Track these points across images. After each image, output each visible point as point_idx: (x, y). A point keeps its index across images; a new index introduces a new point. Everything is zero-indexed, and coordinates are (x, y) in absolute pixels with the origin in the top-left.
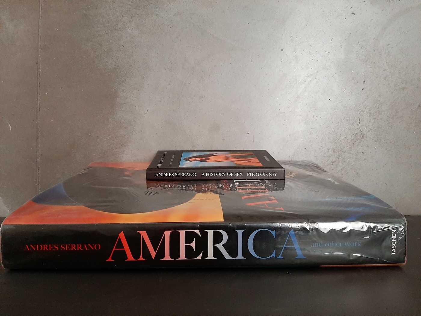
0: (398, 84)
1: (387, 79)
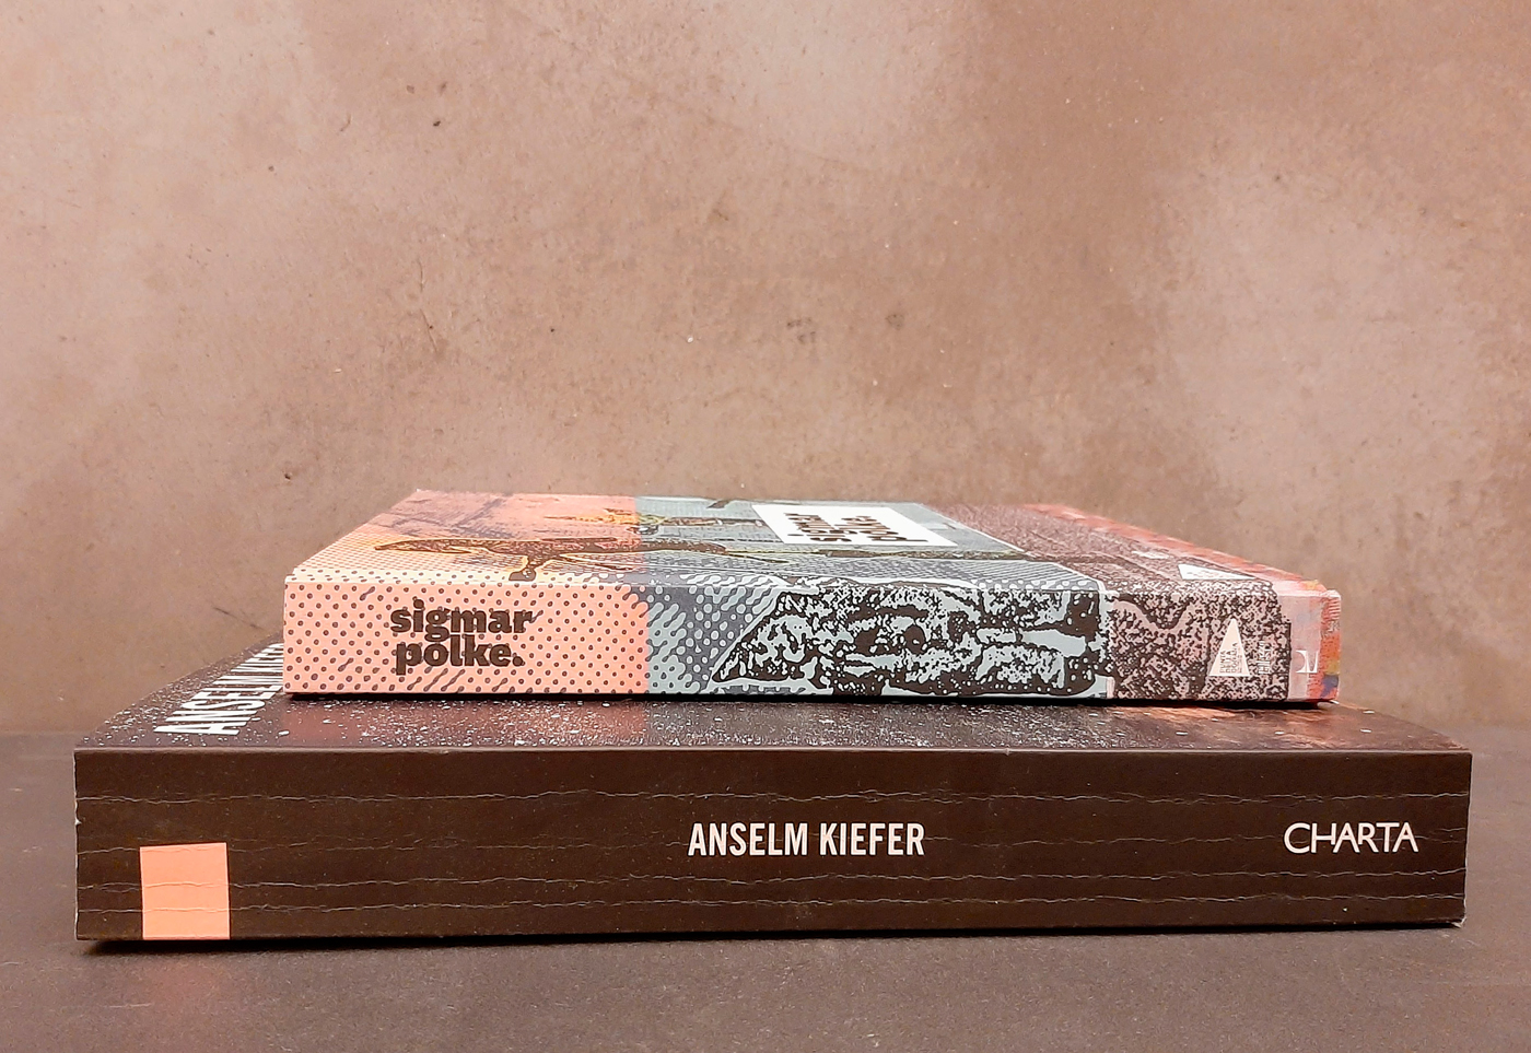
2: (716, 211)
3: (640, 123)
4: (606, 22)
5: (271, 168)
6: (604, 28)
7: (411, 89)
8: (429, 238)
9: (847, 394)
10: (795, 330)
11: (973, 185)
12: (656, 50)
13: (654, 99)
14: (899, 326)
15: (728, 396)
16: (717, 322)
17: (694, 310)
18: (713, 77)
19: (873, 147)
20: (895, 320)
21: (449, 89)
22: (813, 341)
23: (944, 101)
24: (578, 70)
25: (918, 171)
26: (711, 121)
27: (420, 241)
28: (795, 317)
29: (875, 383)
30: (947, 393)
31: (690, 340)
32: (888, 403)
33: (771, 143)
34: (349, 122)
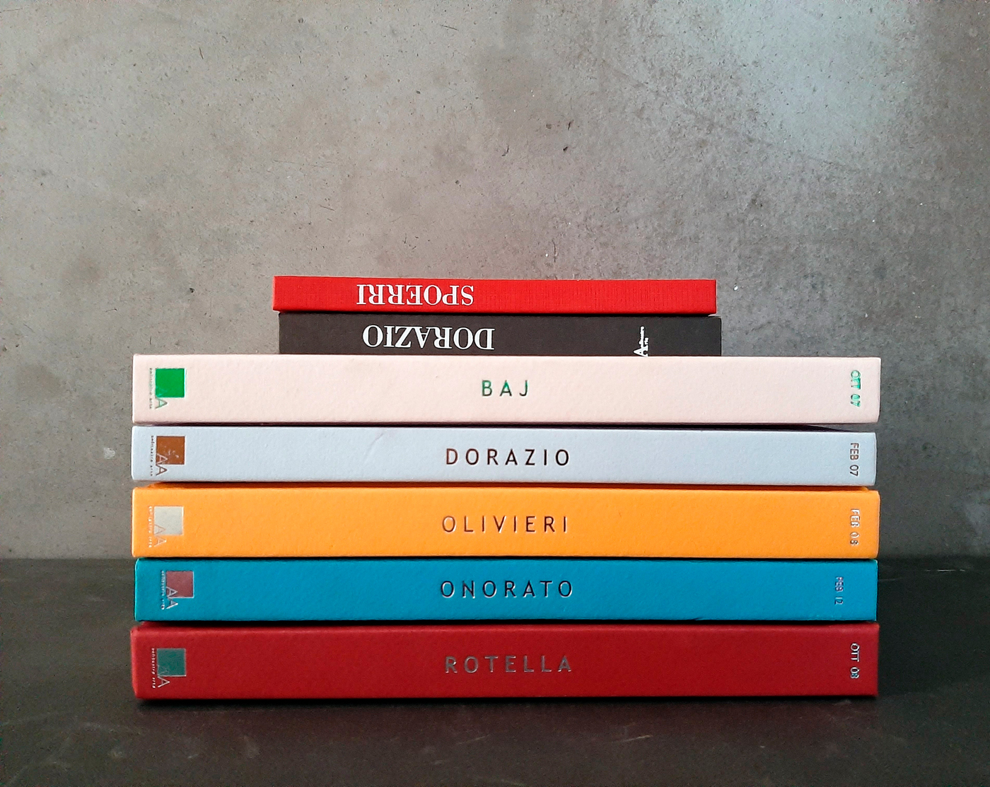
0: (684, 130)
1: (645, 116)
2: (754, 201)
3: (702, 144)
4: (680, 76)
5: (457, 182)
6: (678, 80)
7: (549, 126)
8: (561, 226)
9: (847, 324)
10: (809, 280)
11: (933, 178)
12: (713, 93)
13: (712, 126)
14: (882, 277)
15: (761, 327)
16: (754, 276)
17: (739, 268)
18: (752, 110)
19: (863, 154)
20: (880, 271)
21: (573, 125)
22: (822, 288)
23: (911, 122)
24: (660, 109)
25: (895, 169)
26: (751, 140)
27: (555, 227)
28: (809, 272)
29: (866, 316)
30: (917, 322)
31: (736, 289)
32: (875, 330)
33: (792, 153)
34: (508, 149)
